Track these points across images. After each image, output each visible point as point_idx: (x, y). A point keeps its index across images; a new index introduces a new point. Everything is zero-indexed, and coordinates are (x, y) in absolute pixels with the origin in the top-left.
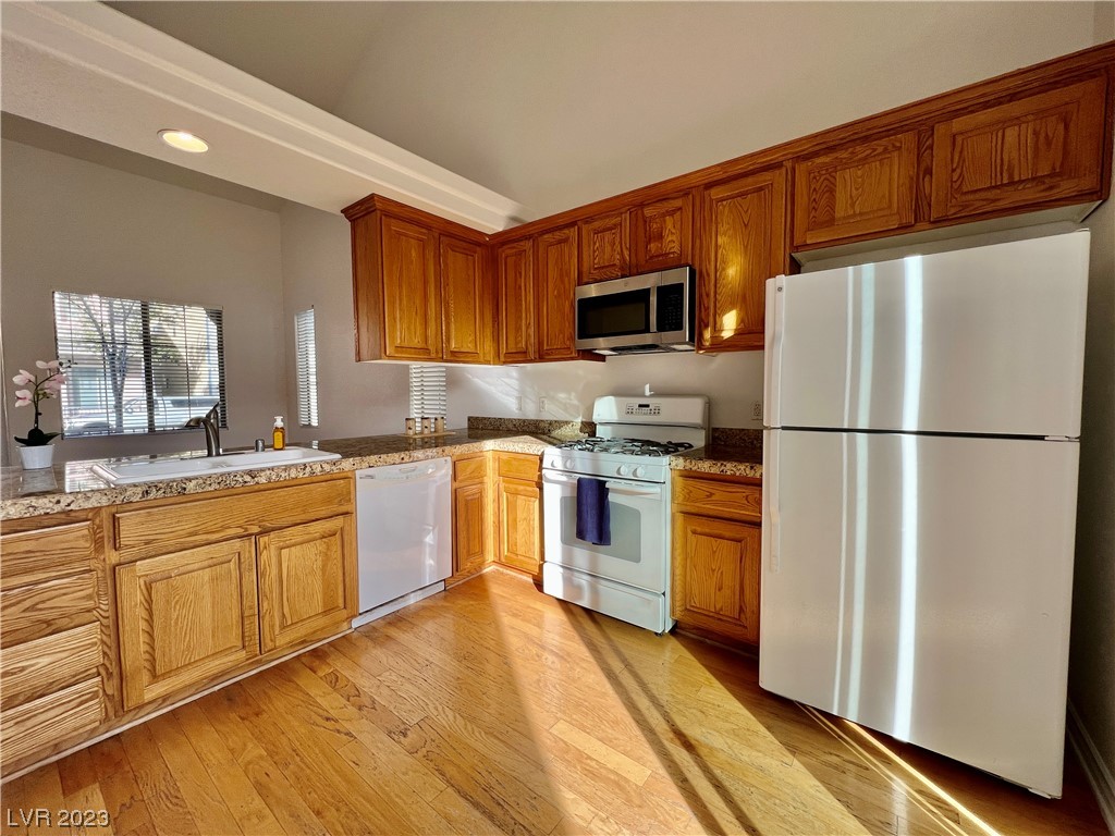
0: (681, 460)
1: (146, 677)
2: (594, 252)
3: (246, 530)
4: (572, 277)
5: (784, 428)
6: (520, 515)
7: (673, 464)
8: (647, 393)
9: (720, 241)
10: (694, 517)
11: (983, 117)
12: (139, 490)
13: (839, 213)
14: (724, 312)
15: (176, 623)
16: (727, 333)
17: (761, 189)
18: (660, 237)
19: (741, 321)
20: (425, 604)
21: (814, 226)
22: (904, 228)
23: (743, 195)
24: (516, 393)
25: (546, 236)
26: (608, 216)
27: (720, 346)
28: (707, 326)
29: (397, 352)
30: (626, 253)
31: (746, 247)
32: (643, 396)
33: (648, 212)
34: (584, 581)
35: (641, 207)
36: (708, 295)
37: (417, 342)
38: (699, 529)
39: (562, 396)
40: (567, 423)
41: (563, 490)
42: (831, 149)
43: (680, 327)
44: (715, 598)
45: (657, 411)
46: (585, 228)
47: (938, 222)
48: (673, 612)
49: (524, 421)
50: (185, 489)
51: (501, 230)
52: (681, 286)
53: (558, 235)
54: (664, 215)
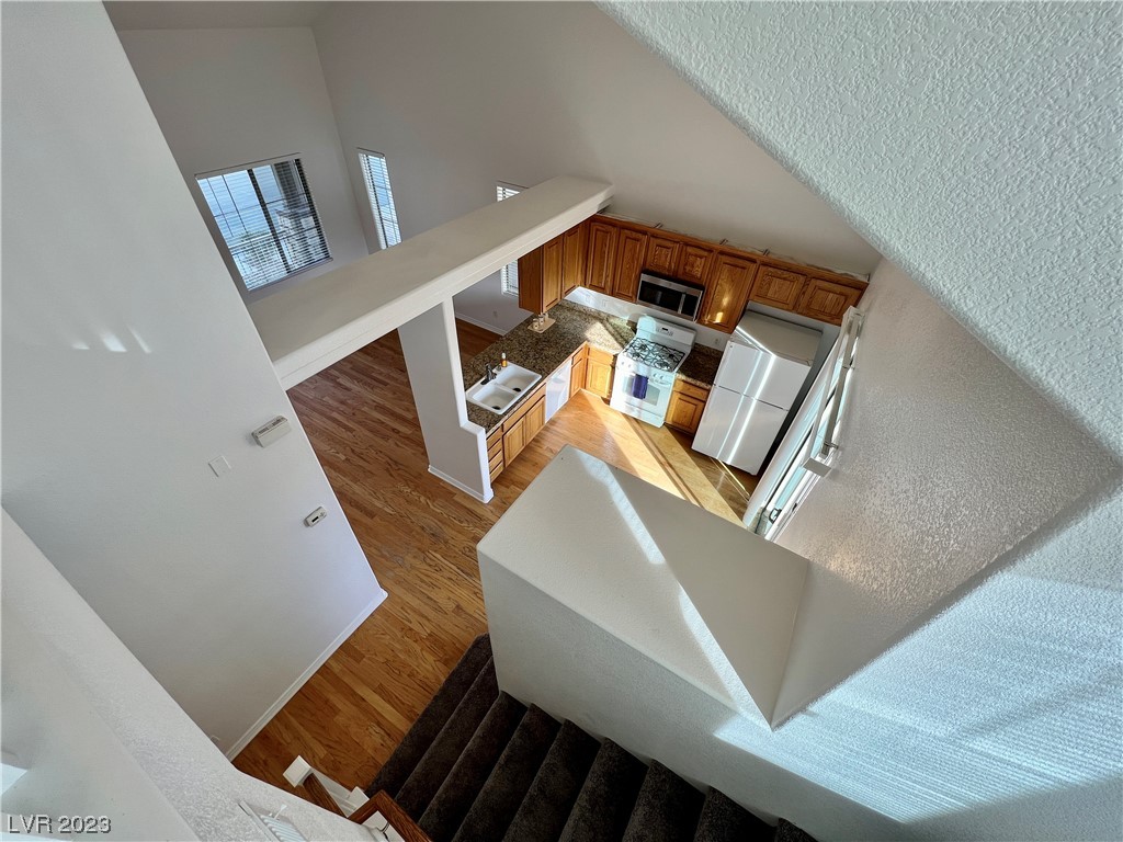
0: (680, 375)
2: (655, 255)
4: (639, 264)
5: (720, 386)
6: (599, 375)
7: (677, 377)
10: (680, 394)
13: (770, 295)
14: (714, 312)
17: (744, 268)
18: (692, 266)
21: (759, 295)
22: (788, 310)
23: (736, 266)
25: (627, 231)
26: (666, 240)
30: (673, 265)
33: (690, 250)
35: (686, 245)
36: (708, 304)
38: (682, 398)
39: (618, 305)
40: (619, 318)
43: (692, 315)
45: (671, 334)
46: (652, 239)
47: (800, 313)
52: (697, 298)
53: (634, 235)
54: (696, 256)
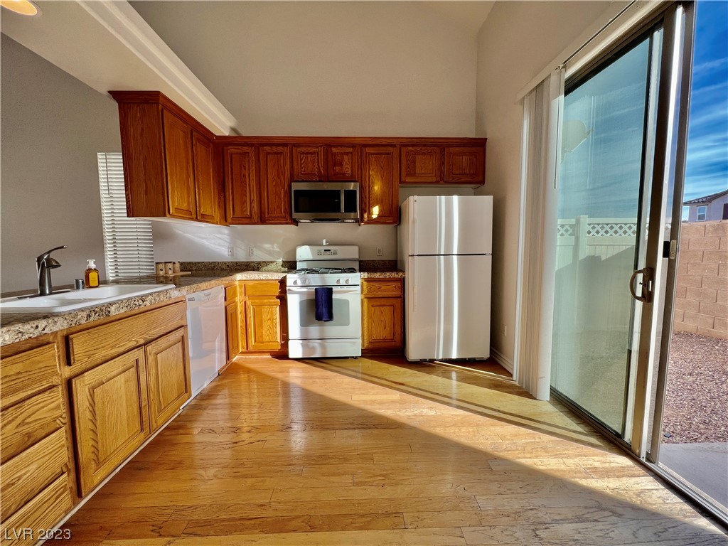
0: (366, 274)
1: (93, 465)
2: (301, 164)
3: (137, 342)
4: (286, 175)
5: (418, 255)
6: (265, 317)
7: (362, 276)
8: (324, 244)
9: (371, 173)
10: (371, 299)
11: (457, 149)
12: (85, 314)
13: (417, 172)
14: (373, 206)
15: (108, 418)
16: (375, 216)
17: (388, 154)
18: (341, 165)
19: (381, 211)
20: (213, 384)
21: (408, 175)
22: (437, 182)
23: (381, 154)
24: (227, 245)
25: (265, 147)
26: (309, 147)
27: (371, 221)
28: (365, 212)
29: (176, 212)
30: (322, 169)
31: (382, 178)
32: (322, 245)
33: (334, 150)
34: (316, 344)
35: (330, 147)
36: (366, 197)
37: (185, 206)
38: (375, 304)
39: (267, 246)
40: (272, 262)
41: (300, 297)
42: (413, 145)
43: (356, 211)
44: (382, 333)
45: (335, 253)
46: (294, 149)
47: (447, 182)
48: (363, 345)
49: (236, 263)
50: (109, 312)
51: (227, 135)
52: (355, 191)
53: (275, 149)
54: (343, 154)
